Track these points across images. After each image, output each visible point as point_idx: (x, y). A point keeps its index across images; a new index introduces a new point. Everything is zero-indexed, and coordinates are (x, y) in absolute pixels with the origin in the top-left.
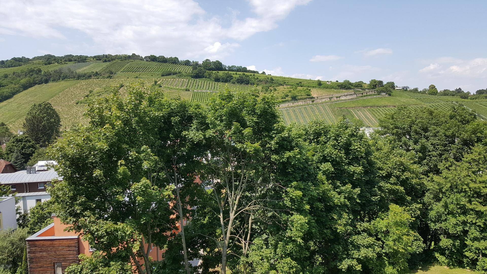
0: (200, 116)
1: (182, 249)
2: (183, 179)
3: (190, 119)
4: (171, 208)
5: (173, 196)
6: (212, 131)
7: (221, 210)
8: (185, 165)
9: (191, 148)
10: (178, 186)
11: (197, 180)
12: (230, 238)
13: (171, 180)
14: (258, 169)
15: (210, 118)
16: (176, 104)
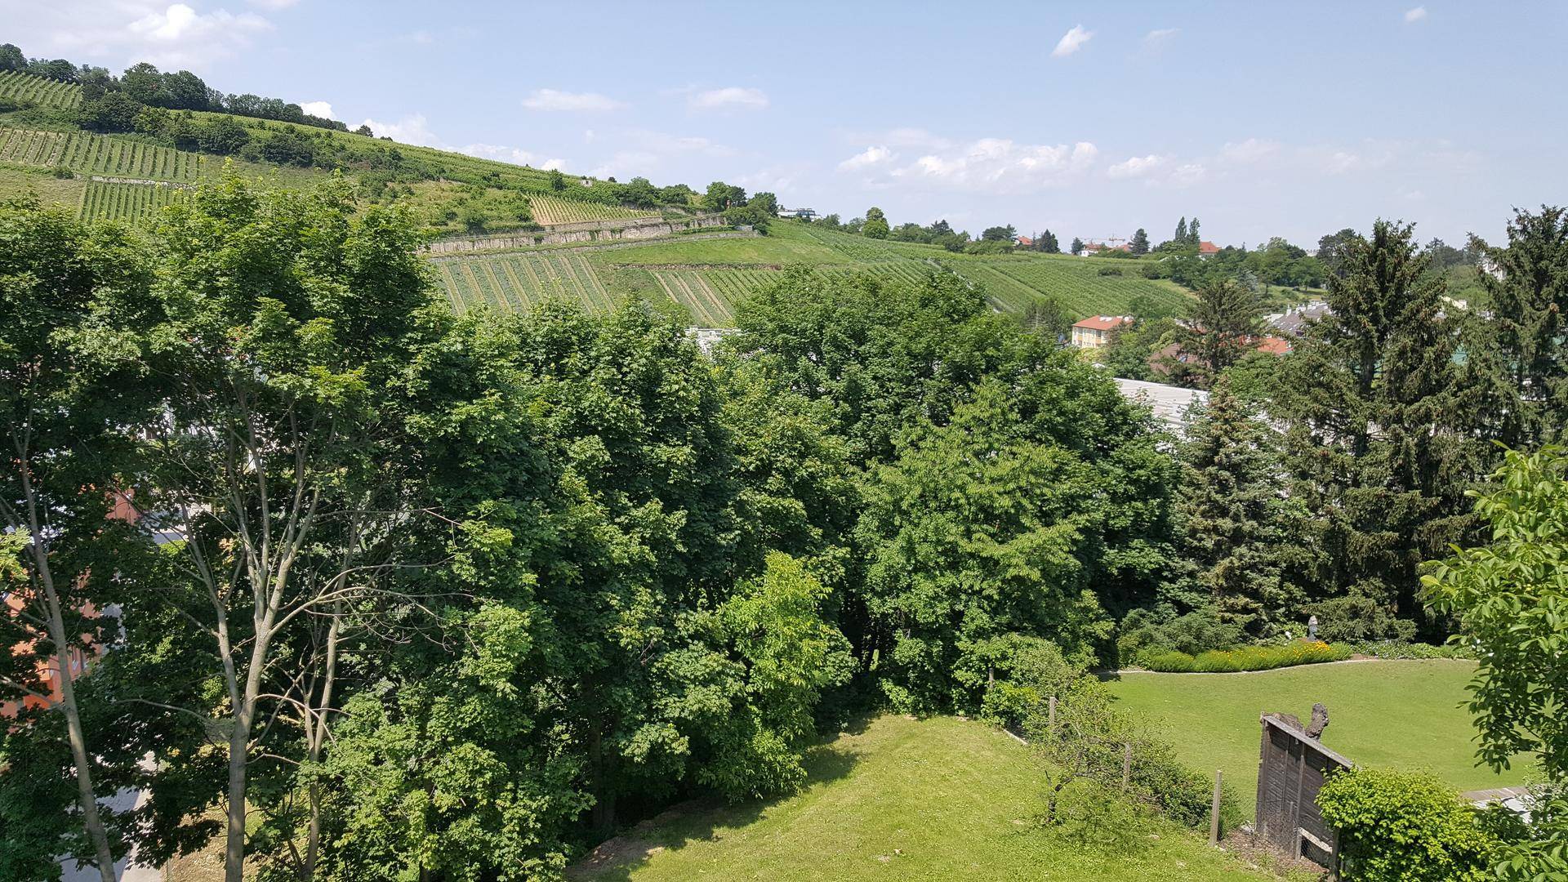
0: (126, 273)
1: (71, 760)
2: (62, 509)
3: (82, 282)
4: (14, 614)
5: (23, 574)
6: (175, 330)
7: (221, 614)
8: (68, 453)
9: (92, 393)
10: (43, 534)
11: (122, 508)
12: (260, 705)
13: (9, 511)
14: (359, 462)
15: (166, 279)
16: (22, 225)
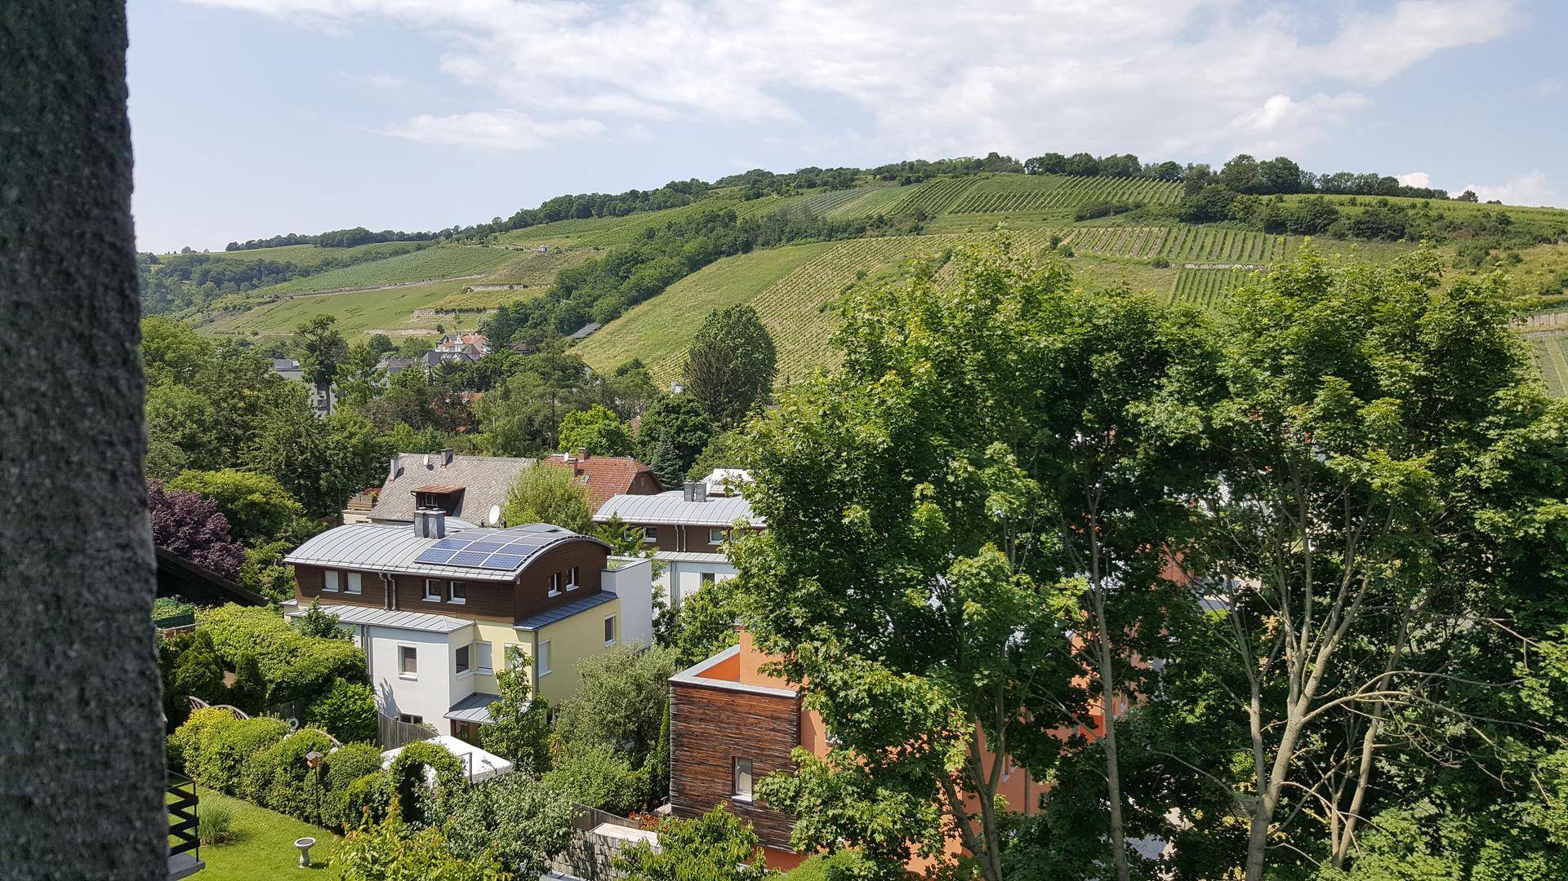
0: (1197, 352)
1: (1106, 795)
2: (1121, 564)
3: (1158, 361)
4: (1074, 652)
5: (1082, 616)
6: (1236, 406)
7: (1255, 689)
8: (1130, 515)
9: (1155, 462)
10: (1103, 583)
11: (1172, 572)
12: (1285, 791)
13: (1078, 560)
15: (1234, 356)
16: (1113, 311)
